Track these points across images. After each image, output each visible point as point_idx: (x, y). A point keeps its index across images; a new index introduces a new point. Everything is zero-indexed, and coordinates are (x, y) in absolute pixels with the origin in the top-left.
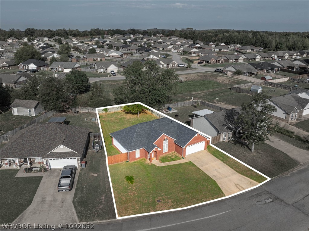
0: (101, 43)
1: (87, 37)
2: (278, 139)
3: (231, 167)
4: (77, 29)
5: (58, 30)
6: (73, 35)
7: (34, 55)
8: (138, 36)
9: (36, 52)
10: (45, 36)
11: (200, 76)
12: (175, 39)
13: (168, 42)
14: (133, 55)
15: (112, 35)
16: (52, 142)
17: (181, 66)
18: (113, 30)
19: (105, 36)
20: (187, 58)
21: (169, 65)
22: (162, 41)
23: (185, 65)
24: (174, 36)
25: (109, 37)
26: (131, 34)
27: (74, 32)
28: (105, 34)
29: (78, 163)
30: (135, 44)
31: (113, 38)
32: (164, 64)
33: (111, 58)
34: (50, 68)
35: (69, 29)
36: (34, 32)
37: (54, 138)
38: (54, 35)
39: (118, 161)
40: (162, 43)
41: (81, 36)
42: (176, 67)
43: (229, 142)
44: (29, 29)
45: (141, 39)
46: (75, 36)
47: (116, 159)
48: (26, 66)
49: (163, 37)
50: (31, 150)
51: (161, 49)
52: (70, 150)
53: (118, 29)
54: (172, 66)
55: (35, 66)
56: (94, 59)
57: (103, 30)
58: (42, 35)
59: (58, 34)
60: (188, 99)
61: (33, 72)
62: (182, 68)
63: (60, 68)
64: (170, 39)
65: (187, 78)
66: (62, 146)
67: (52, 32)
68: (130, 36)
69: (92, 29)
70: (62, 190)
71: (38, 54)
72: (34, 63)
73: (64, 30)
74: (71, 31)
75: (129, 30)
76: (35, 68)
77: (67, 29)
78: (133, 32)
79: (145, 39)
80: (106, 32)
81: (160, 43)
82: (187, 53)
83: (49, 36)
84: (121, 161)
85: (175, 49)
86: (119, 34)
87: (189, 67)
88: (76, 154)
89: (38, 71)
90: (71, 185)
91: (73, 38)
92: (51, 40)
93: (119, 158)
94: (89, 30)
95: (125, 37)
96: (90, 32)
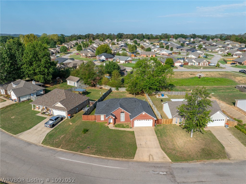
0: (165, 44)
1: (158, 39)
2: (230, 134)
3: (159, 143)
4: (151, 34)
5: (138, 34)
6: (147, 38)
7: (107, 51)
8: (197, 40)
9: (108, 49)
10: (129, 38)
11: (222, 74)
12: (229, 43)
13: (220, 45)
14: (181, 54)
15: (176, 39)
16: (58, 100)
17: (211, 65)
18: (178, 35)
19: (171, 39)
20: (225, 59)
21: (200, 63)
22: (216, 44)
23: (216, 65)
24: (229, 40)
25: (173, 40)
26: (192, 38)
27: (148, 36)
28: (171, 38)
29: (66, 115)
30: (191, 46)
31: (176, 41)
32: (196, 62)
33: (161, 55)
34: (113, 59)
35: (146, 34)
36: (122, 36)
37: (60, 98)
38: (135, 38)
39: (90, 120)
40: (215, 46)
41: (154, 39)
42: (207, 65)
43: (180, 126)
44: (120, 33)
45: (199, 42)
46: (149, 39)
47: (88, 117)
48: (100, 57)
49: (220, 41)
50: (47, 102)
51: (210, 50)
52: (62, 106)
53: (182, 34)
54: (202, 64)
55: (105, 58)
56: (147, 55)
57: (170, 35)
58: (127, 38)
59: (138, 37)
60: (188, 91)
61: (102, 61)
62: (211, 66)
63: (118, 60)
64: (225, 42)
65: (208, 75)
66: (59, 103)
67: (134, 36)
68: (190, 39)
69: (162, 34)
70: (46, 126)
71: (109, 50)
72: (104, 56)
73: (142, 34)
74: (147, 35)
75: (191, 35)
76: (104, 59)
77: (144, 34)
78: (194, 36)
79: (202, 42)
80: (172, 36)
81: (214, 46)
82: (230, 55)
83: (131, 38)
84: (91, 120)
85: (221, 51)
86: (182, 37)
87: (217, 66)
88: (66, 109)
89: (105, 61)
90: (53, 125)
91: (147, 40)
92: (132, 41)
93: (91, 118)
94: (160, 34)
95: (186, 40)
96: (160, 36)
